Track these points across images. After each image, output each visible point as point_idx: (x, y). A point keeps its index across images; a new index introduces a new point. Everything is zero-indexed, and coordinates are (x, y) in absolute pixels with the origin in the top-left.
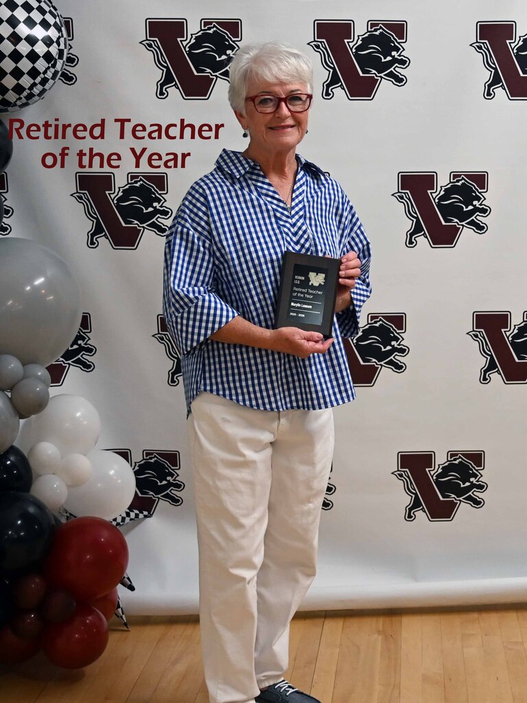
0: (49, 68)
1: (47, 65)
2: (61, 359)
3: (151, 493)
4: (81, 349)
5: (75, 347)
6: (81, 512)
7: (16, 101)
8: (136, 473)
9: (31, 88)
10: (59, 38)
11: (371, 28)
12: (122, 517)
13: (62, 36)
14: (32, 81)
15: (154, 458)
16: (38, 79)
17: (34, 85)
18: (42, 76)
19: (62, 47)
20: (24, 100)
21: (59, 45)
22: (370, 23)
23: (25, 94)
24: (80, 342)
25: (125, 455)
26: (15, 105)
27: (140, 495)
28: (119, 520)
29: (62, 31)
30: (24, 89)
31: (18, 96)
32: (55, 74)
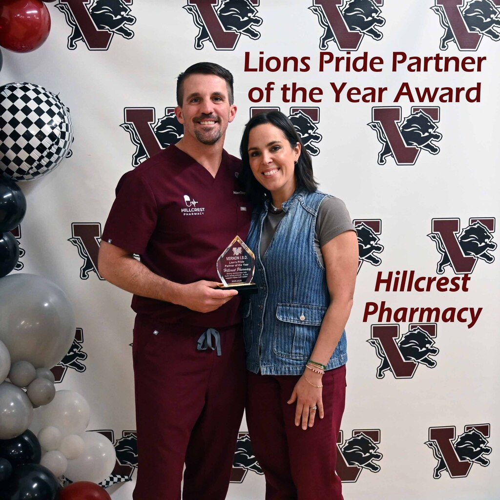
0: (53, 145)
1: (51, 143)
2: (61, 363)
3: (129, 463)
4: (76, 355)
5: (72, 353)
6: (76, 478)
7: (29, 170)
8: (117, 449)
9: (39, 160)
10: (61, 123)
11: (293, 113)
12: (107, 481)
13: (64, 122)
14: (40, 155)
15: (131, 436)
16: (45, 153)
17: (42, 157)
18: (48, 150)
19: (64, 129)
20: (35, 170)
21: (61, 128)
22: (292, 109)
23: (35, 164)
24: (75, 350)
25: (108, 434)
26: (28, 173)
27: (120, 464)
28: (104, 483)
29: (64, 119)
30: (34, 161)
31: (30, 166)
32: (58, 151)
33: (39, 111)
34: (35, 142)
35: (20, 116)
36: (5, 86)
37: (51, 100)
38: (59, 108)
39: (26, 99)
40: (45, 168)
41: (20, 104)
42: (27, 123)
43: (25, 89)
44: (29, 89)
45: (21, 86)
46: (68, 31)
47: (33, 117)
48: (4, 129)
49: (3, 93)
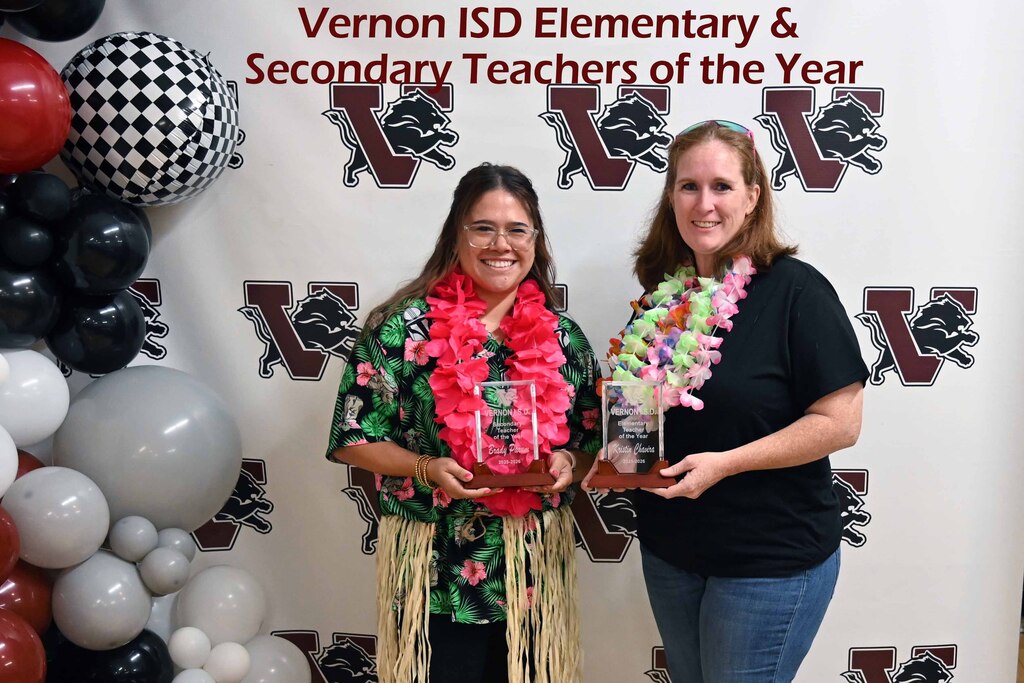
0: (188, 142)
1: (185, 138)
2: (230, 517)
4: (254, 505)
5: (247, 502)
7: (148, 186)
9: (165, 168)
10: (205, 104)
11: (622, 96)
13: (212, 102)
14: (165, 159)
15: (346, 643)
16: (174, 157)
17: (168, 164)
18: (179, 152)
19: (210, 115)
20: (158, 186)
21: (205, 112)
22: (621, 88)
23: (158, 175)
26: (147, 192)
29: (211, 97)
30: (156, 169)
31: (149, 180)
32: (201, 153)
33: (164, 83)
34: (154, 137)
35: (129, 90)
36: (107, 38)
37: (190, 63)
38: (204, 77)
39: (141, 59)
40: (176, 184)
41: (129, 68)
42: (141, 102)
43: (141, 42)
44: (149, 44)
45: (135, 37)
47: (153, 92)
48: (101, 112)
49: (101, 49)
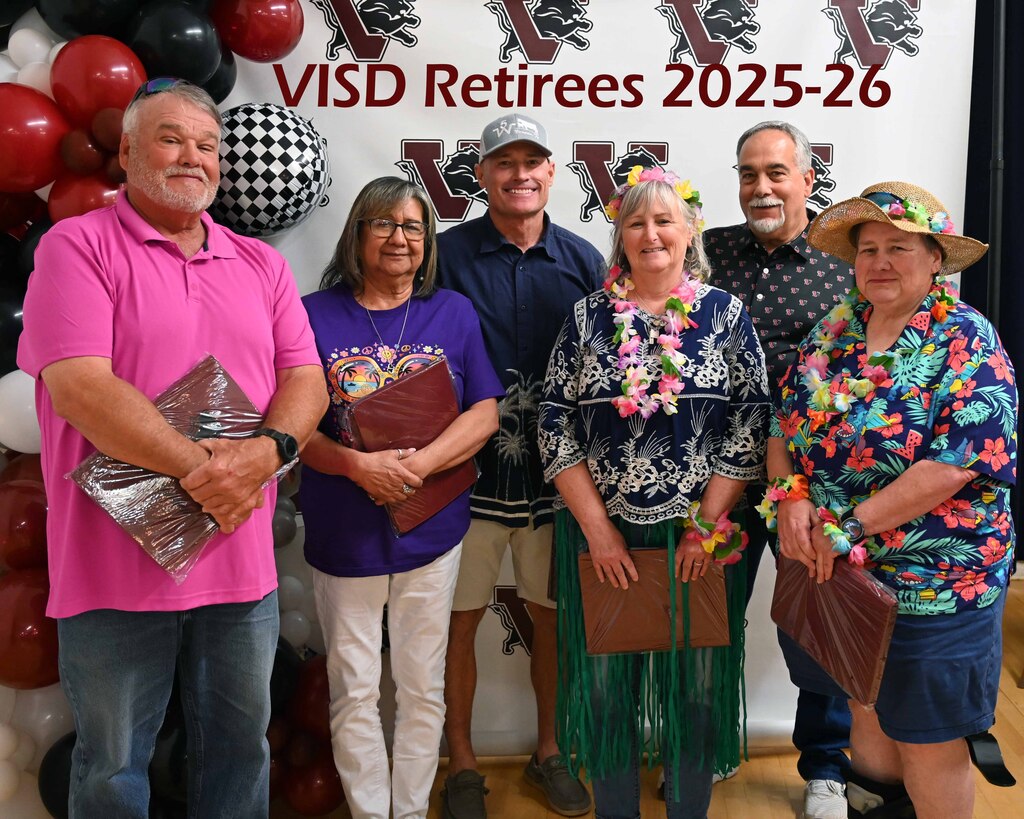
0: (302, 189)
1: (300, 186)
7: (269, 223)
9: (284, 209)
10: (315, 159)
11: (631, 150)
13: (319, 158)
14: (285, 202)
16: (292, 200)
17: (287, 206)
18: (295, 197)
19: (318, 168)
20: (277, 222)
21: (314, 166)
22: (630, 144)
23: (278, 215)
26: (268, 227)
29: (319, 154)
30: (277, 210)
31: (270, 218)
32: (310, 196)
33: (285, 143)
34: (278, 185)
35: (259, 149)
36: (239, 108)
37: (301, 127)
38: (312, 139)
39: (267, 125)
40: (290, 221)
41: (258, 133)
42: (268, 158)
43: (266, 112)
44: (271, 113)
45: (261, 108)
46: (328, 35)
47: (277, 150)
48: (236, 167)
49: (235, 117)
